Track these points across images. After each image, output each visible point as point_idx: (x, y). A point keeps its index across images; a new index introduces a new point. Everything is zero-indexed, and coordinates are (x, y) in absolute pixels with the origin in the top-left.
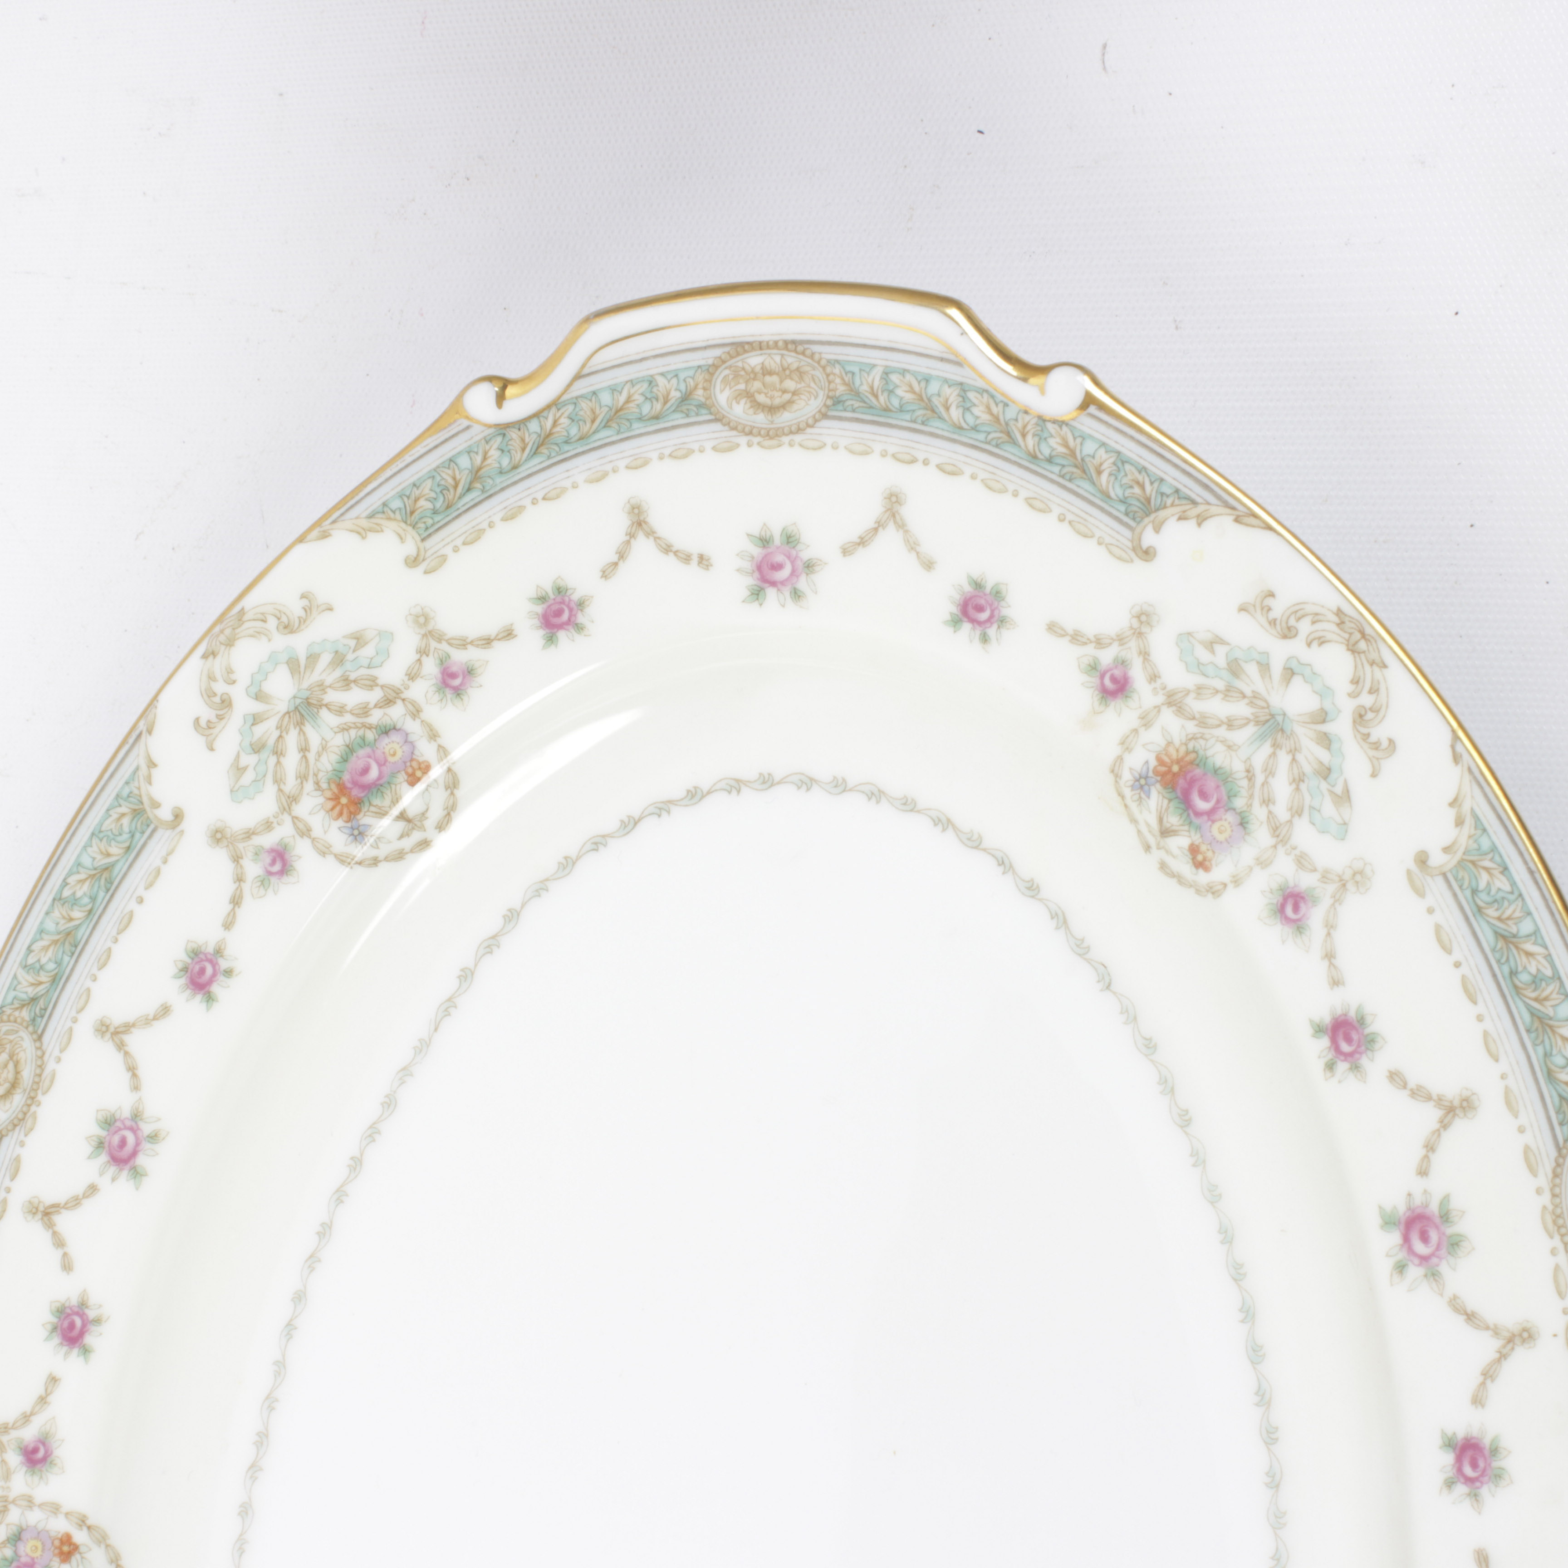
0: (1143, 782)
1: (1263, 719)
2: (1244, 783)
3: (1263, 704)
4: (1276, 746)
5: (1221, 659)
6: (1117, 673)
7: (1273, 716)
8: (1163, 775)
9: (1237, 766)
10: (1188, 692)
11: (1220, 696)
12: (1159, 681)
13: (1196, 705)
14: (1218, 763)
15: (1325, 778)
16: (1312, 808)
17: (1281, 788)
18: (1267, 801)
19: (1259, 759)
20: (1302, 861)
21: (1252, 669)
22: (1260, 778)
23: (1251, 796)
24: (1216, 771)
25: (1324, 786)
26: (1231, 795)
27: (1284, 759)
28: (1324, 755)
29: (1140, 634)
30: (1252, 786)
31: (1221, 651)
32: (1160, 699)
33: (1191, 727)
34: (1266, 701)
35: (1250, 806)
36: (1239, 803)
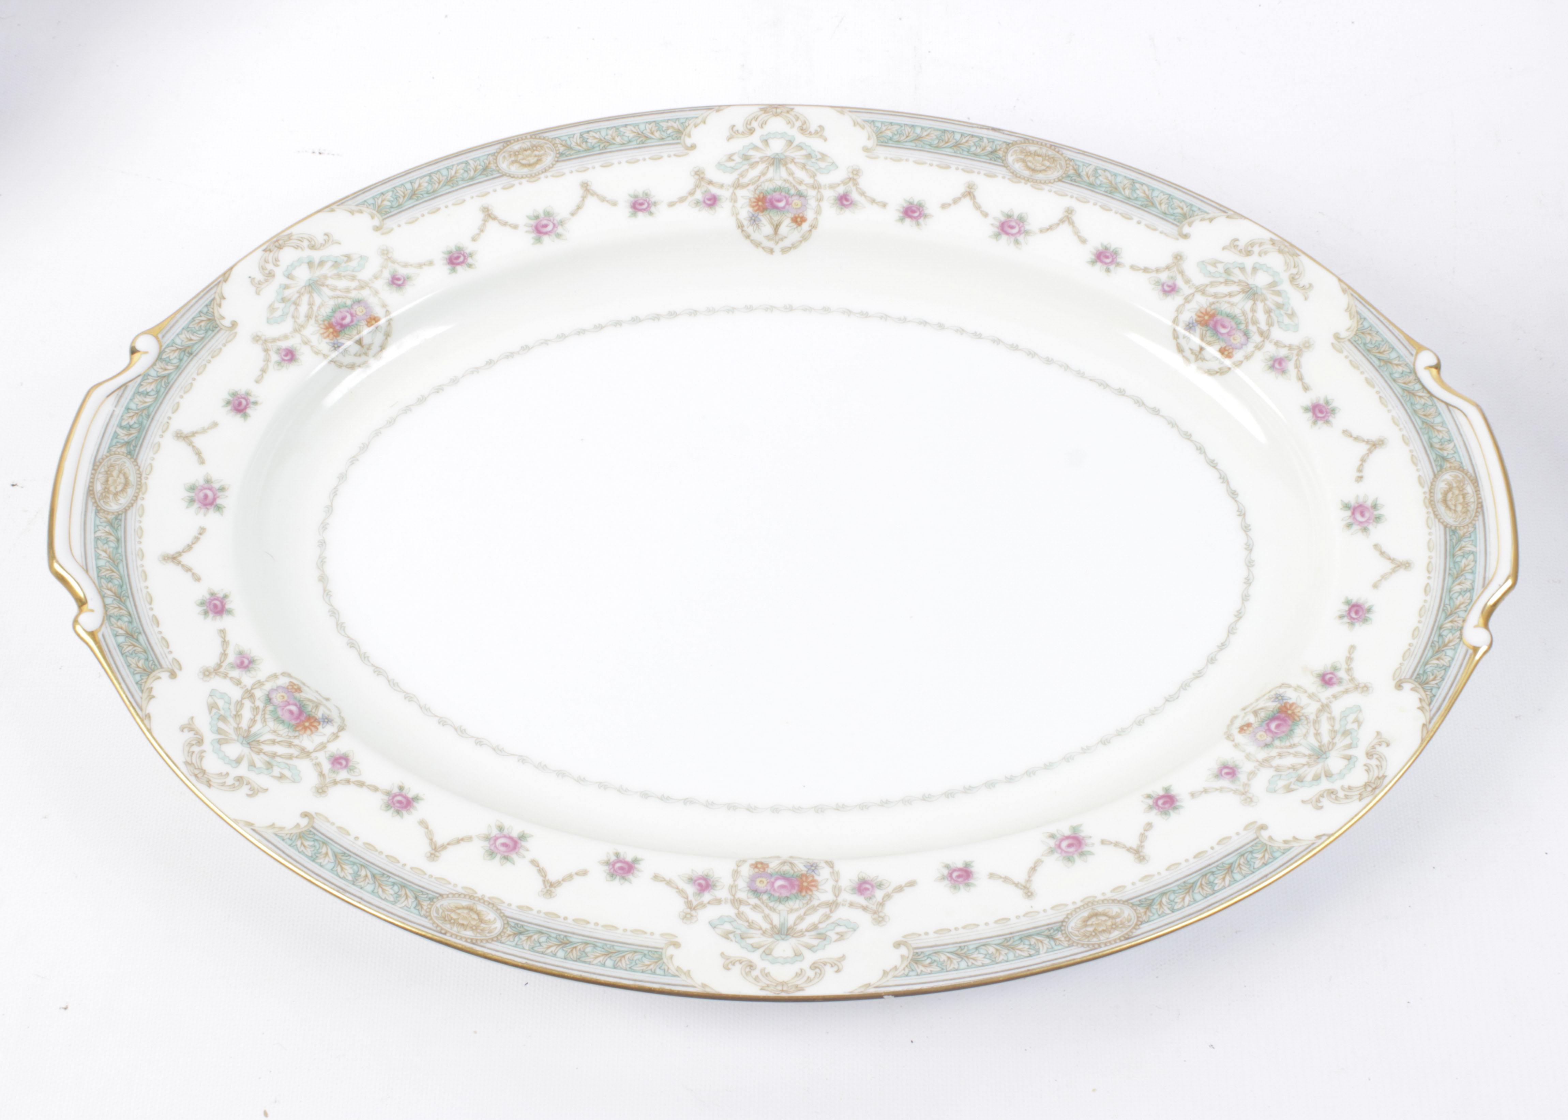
0: (1280, 698)
1: (1323, 749)
2: (1288, 744)
3: (1330, 748)
4: (1310, 756)
5: (1350, 726)
6: (1335, 680)
7: (1325, 753)
8: (1285, 706)
9: (1296, 740)
10: (1330, 713)
11: (1331, 728)
12: (1333, 700)
13: (1324, 718)
14: (1295, 731)
15: (1297, 780)
16: (1281, 775)
17: (1289, 761)
18: (1280, 755)
19: (1301, 749)
20: (1252, 774)
21: (1347, 741)
22: (1292, 751)
23: (1282, 748)
24: (1292, 730)
25: (1293, 780)
26: (1280, 739)
27: (1304, 760)
28: (1309, 778)
29: (1356, 688)
30: (1287, 747)
31: (1355, 726)
32: (1324, 701)
33: (1312, 717)
34: (1332, 749)
35: (1277, 747)
36: (1277, 743)
